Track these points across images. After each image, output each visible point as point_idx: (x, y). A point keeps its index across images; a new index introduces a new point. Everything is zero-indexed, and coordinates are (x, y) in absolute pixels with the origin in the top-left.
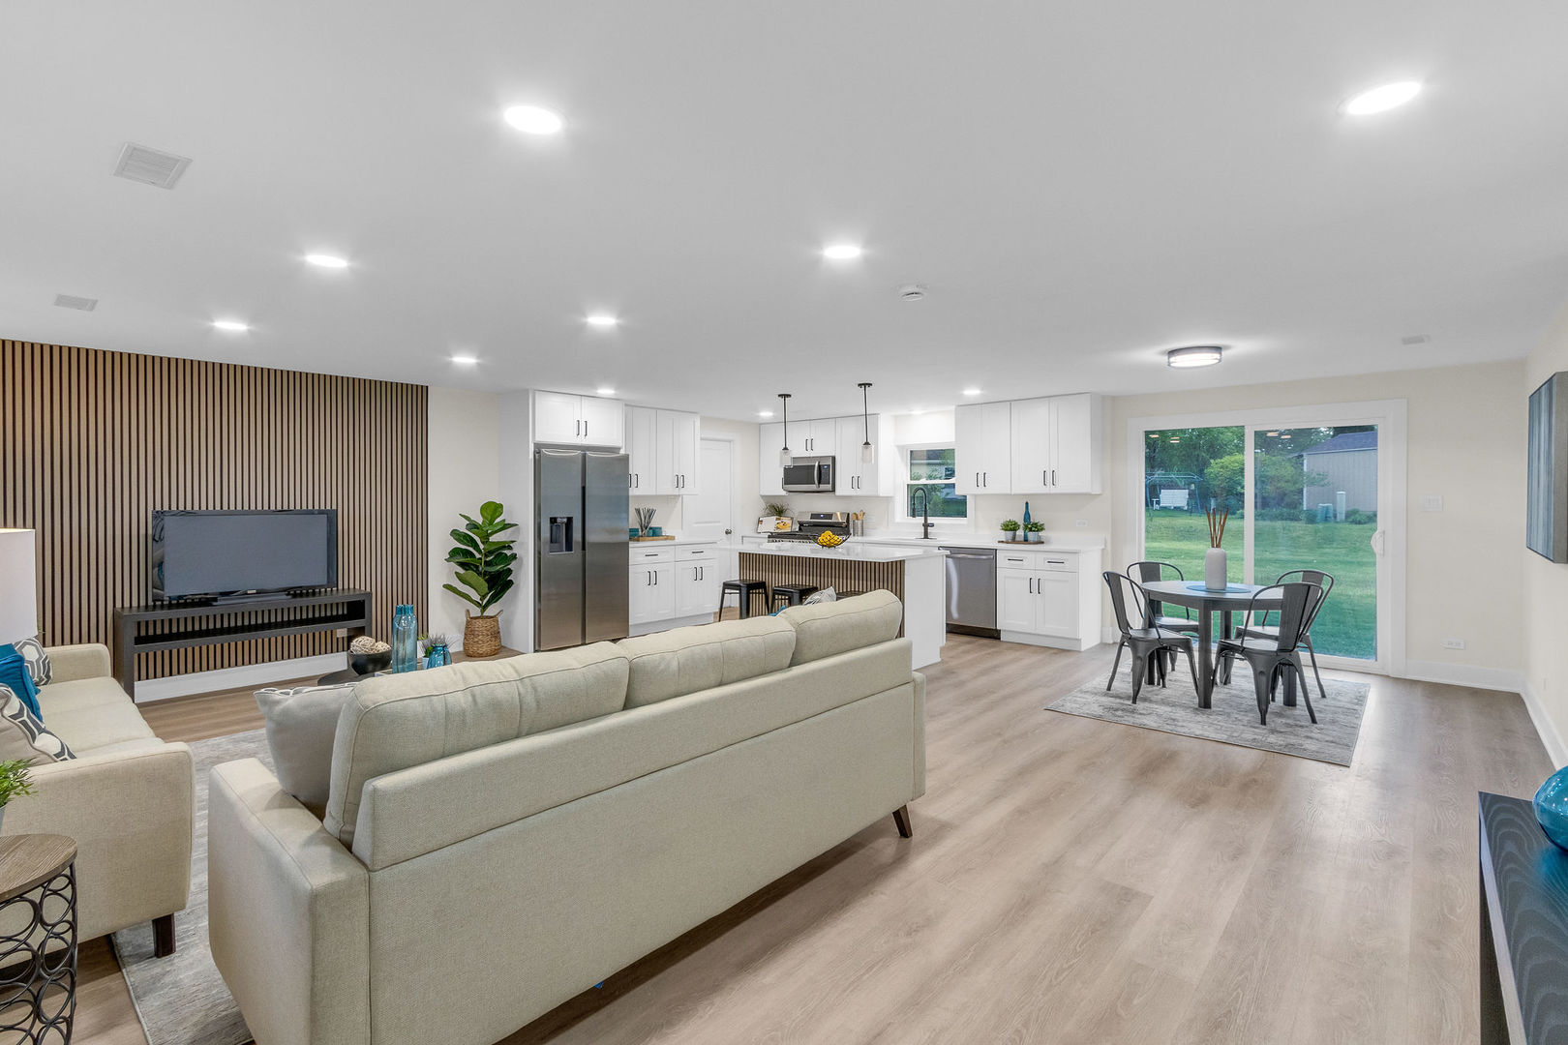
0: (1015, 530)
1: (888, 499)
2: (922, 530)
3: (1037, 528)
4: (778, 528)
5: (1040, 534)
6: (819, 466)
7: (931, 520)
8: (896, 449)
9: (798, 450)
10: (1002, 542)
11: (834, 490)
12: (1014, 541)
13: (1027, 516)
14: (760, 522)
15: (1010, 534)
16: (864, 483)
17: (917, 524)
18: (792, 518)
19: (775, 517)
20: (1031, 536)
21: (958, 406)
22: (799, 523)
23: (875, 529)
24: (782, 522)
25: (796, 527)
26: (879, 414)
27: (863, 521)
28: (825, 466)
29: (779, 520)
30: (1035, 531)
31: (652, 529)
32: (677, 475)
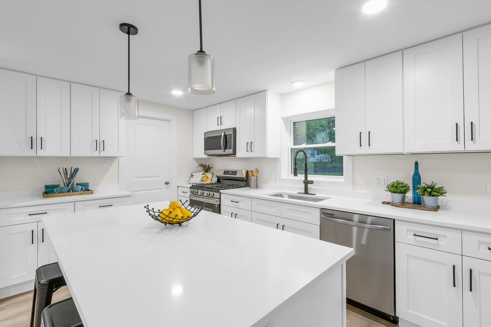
0: (405, 192)
1: (275, 160)
2: (302, 186)
4: (202, 180)
6: (225, 136)
8: (282, 120)
9: (212, 126)
10: (388, 203)
11: (234, 153)
12: (403, 204)
14: (192, 176)
15: (398, 197)
16: (256, 147)
17: (299, 180)
18: (213, 174)
19: (201, 173)
21: (337, 69)
22: (217, 177)
23: (267, 183)
24: (206, 176)
25: (215, 180)
26: (267, 90)
27: (257, 177)
28: (229, 136)
29: (205, 175)
30: (433, 196)
31: (75, 184)
32: (96, 140)
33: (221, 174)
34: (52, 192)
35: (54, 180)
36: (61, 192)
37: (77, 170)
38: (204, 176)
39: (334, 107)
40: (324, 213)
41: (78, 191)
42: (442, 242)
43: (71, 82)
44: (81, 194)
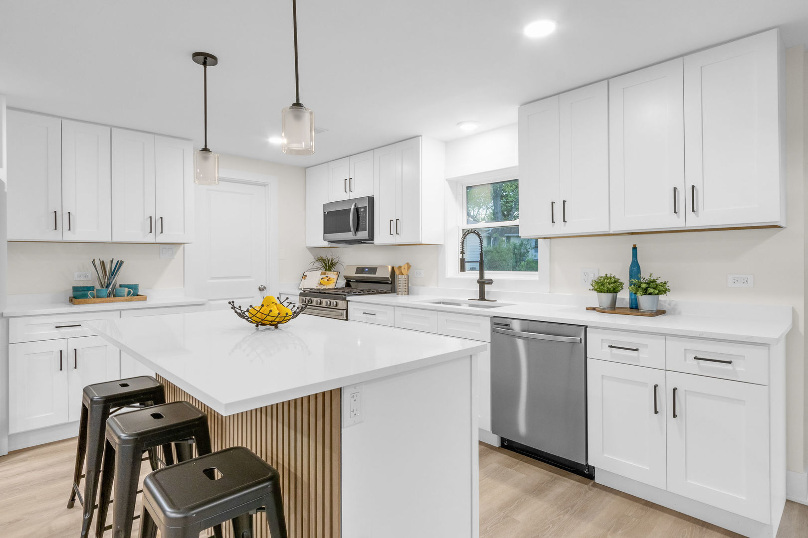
0: (615, 291)
1: (436, 248)
2: (477, 288)
3: (655, 288)
4: (321, 284)
5: (662, 297)
6: (357, 210)
7: (488, 275)
8: (447, 183)
9: (336, 193)
10: (594, 309)
11: (371, 237)
12: (613, 308)
13: (635, 269)
14: (304, 276)
15: (606, 298)
16: (404, 227)
17: (471, 280)
18: (338, 273)
19: (320, 272)
20: (645, 302)
21: (522, 105)
22: (346, 278)
23: (424, 286)
24: (327, 277)
25: (342, 283)
26: (421, 136)
27: (408, 276)
28: (362, 210)
29: (325, 274)
30: (650, 294)
31: (118, 285)
32: (151, 217)
33: (352, 274)
34: (85, 296)
35: (85, 279)
36: (98, 297)
37: (120, 264)
38: (324, 276)
39: (518, 165)
40: (496, 324)
41: (124, 296)
42: (643, 354)
43: (111, 126)
44: (128, 301)
